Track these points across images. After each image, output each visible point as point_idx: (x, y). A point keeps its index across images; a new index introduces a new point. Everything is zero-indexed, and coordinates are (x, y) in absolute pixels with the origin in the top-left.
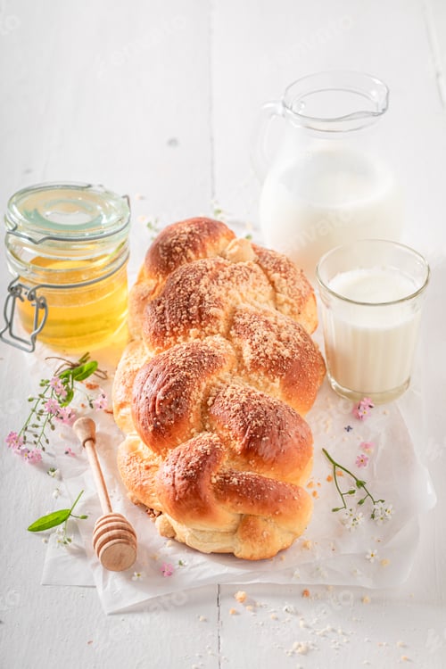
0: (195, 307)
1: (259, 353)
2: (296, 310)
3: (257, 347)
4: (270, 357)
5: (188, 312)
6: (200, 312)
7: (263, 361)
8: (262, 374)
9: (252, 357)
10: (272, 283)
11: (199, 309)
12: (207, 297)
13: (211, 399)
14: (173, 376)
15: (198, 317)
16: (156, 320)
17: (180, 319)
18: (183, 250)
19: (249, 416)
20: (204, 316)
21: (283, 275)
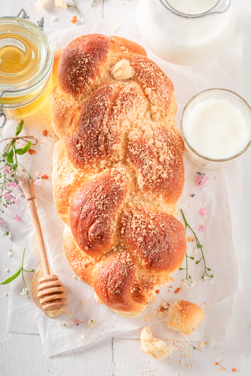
0: (102, 146)
1: (148, 180)
2: (163, 114)
3: (146, 175)
4: (155, 182)
5: (98, 149)
6: (106, 149)
7: (151, 185)
8: (151, 192)
9: (144, 184)
10: (147, 96)
11: (105, 146)
12: (109, 136)
13: (123, 229)
14: (98, 217)
15: (105, 152)
16: (77, 155)
17: (93, 155)
18: (85, 78)
19: (150, 246)
20: (109, 151)
21: (153, 88)
